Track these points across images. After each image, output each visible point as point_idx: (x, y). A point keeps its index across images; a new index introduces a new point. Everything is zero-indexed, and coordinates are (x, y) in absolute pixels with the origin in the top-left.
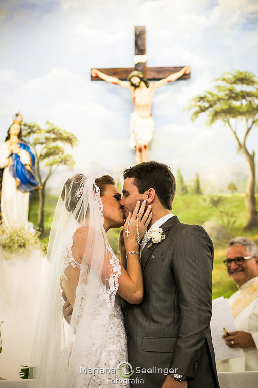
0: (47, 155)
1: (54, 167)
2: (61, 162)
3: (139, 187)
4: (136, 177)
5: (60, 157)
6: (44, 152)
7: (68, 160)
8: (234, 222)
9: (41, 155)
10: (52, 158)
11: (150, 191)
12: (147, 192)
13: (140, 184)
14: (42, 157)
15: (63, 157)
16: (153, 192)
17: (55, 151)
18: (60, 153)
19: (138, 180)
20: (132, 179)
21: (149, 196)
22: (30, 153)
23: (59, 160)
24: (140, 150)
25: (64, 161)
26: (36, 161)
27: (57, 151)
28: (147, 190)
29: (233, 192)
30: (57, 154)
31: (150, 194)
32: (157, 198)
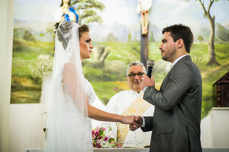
0: (86, 16)
1: (90, 23)
2: (94, 20)
3: (173, 37)
4: (171, 32)
5: (94, 17)
6: (84, 14)
7: (99, 19)
8: (201, 60)
9: (82, 16)
10: (89, 18)
11: (180, 41)
12: (178, 41)
13: (174, 36)
14: (83, 17)
15: (96, 17)
16: (182, 41)
17: (91, 14)
18: (94, 15)
19: (173, 33)
20: (169, 33)
21: (179, 44)
22: (75, 14)
23: (93, 19)
24: (144, 14)
25: (96, 20)
26: (79, 19)
27: (92, 14)
28: (178, 40)
29: (200, 41)
30: (92, 15)
31: (180, 42)
32: (184, 45)
